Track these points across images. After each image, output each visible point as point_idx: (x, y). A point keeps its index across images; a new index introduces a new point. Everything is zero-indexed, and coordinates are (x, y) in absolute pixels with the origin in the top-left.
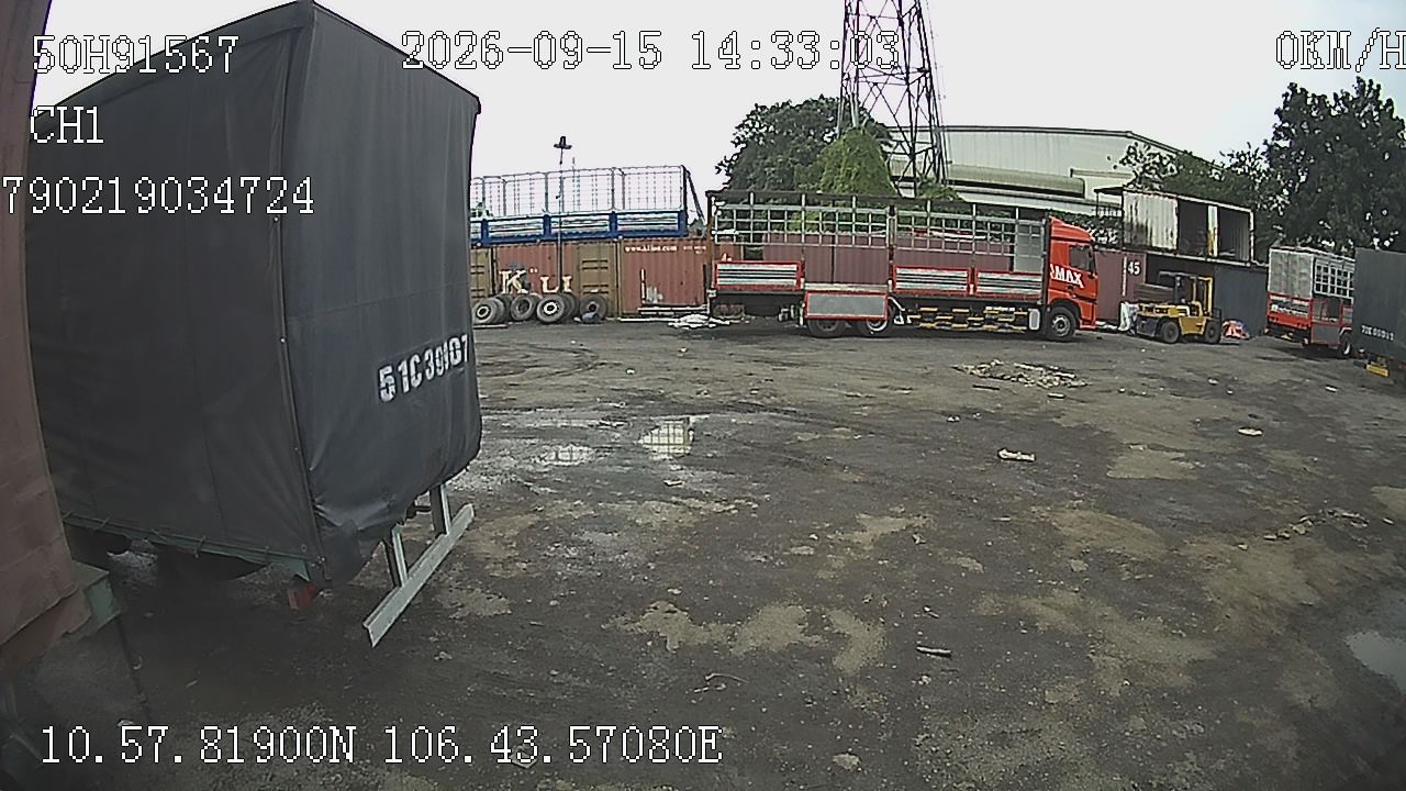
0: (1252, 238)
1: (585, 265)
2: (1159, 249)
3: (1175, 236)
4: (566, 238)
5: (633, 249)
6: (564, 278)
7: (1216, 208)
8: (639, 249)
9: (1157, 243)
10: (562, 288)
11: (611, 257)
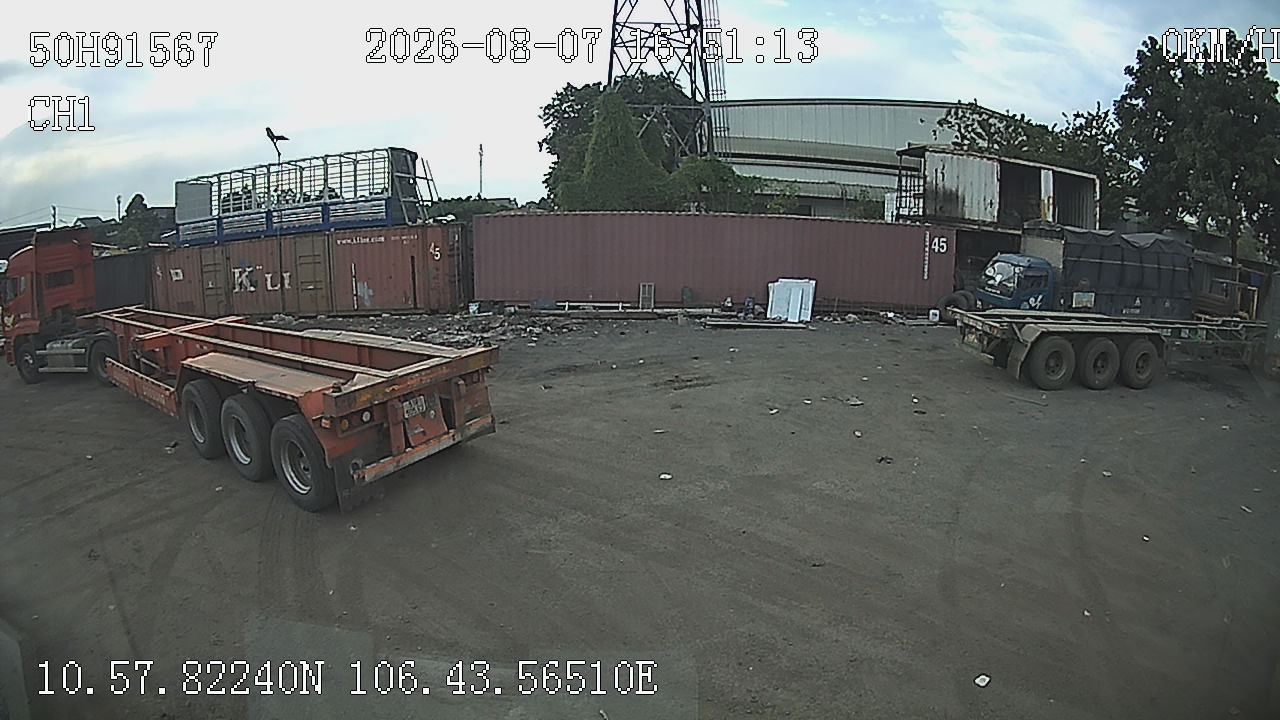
0: (1098, 209)
1: (302, 260)
2: (974, 222)
3: (997, 207)
4: (285, 232)
5: (344, 242)
6: (285, 275)
7: (1051, 172)
8: (349, 241)
9: (970, 215)
10: (283, 285)
11: (324, 252)
